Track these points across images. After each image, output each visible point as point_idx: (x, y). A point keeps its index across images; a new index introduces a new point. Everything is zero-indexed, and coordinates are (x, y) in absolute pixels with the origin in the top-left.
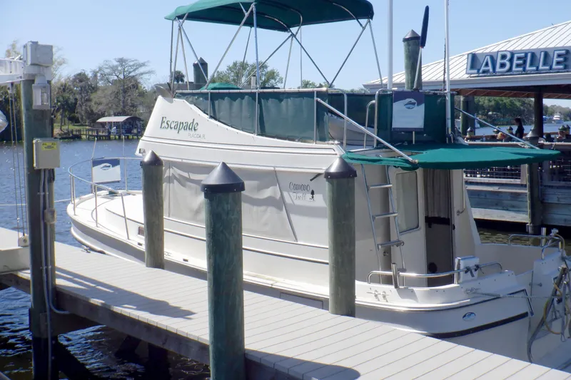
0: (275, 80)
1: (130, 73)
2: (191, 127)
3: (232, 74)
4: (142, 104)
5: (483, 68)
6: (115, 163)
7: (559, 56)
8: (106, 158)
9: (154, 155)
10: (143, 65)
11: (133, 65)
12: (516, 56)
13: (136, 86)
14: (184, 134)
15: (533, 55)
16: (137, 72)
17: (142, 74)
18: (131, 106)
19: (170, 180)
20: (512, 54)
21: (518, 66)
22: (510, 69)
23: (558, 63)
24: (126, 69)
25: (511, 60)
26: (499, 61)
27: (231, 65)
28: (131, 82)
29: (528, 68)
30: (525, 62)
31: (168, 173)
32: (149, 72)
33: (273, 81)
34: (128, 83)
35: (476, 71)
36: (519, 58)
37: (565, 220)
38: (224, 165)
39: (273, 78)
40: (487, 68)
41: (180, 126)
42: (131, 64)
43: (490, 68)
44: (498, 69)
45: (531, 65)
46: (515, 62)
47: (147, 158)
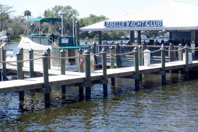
0: (76, 14)
1: (4, 11)
2: (29, 43)
3: (55, 11)
4: (10, 26)
5: (107, 26)
6: (12, 50)
7: (123, 23)
8: (10, 49)
9: (22, 48)
10: (11, 7)
11: (6, 8)
12: (114, 23)
13: (7, 18)
14: (27, 44)
15: (118, 23)
16: (8, 11)
17: (10, 12)
18: (5, 28)
19: (25, 52)
20: (114, 22)
21: (115, 25)
22: (113, 26)
23: (123, 25)
24: (2, 10)
25: (113, 24)
26: (111, 24)
27: (54, 7)
28: (5, 16)
29: (117, 26)
30: (116, 25)
31: (24, 51)
32: (14, 11)
33: (75, 15)
34: (4, 16)
35: (106, 26)
36: (115, 24)
37: (125, 65)
38: (31, 49)
39: (75, 13)
40: (108, 26)
41: (26, 43)
42: (5, 7)
43: (109, 26)
44: (111, 26)
45: (118, 25)
46: (114, 24)
47: (21, 48)
